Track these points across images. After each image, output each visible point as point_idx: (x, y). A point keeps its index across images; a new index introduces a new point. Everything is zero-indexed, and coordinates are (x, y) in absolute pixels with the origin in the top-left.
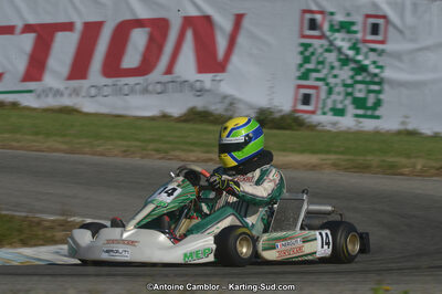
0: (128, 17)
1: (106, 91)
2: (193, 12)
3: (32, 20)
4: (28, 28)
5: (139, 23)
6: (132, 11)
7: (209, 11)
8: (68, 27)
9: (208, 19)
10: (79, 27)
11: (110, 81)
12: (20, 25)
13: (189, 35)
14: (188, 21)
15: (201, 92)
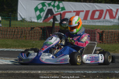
0: (95, 9)
1: (91, 22)
2: (108, 8)
3: (75, 10)
4: (74, 12)
5: (97, 10)
6: (96, 8)
7: (111, 8)
8: (83, 11)
9: (111, 10)
10: (85, 11)
11: (92, 20)
12: (73, 11)
13: (108, 12)
14: (107, 10)
15: (111, 22)
